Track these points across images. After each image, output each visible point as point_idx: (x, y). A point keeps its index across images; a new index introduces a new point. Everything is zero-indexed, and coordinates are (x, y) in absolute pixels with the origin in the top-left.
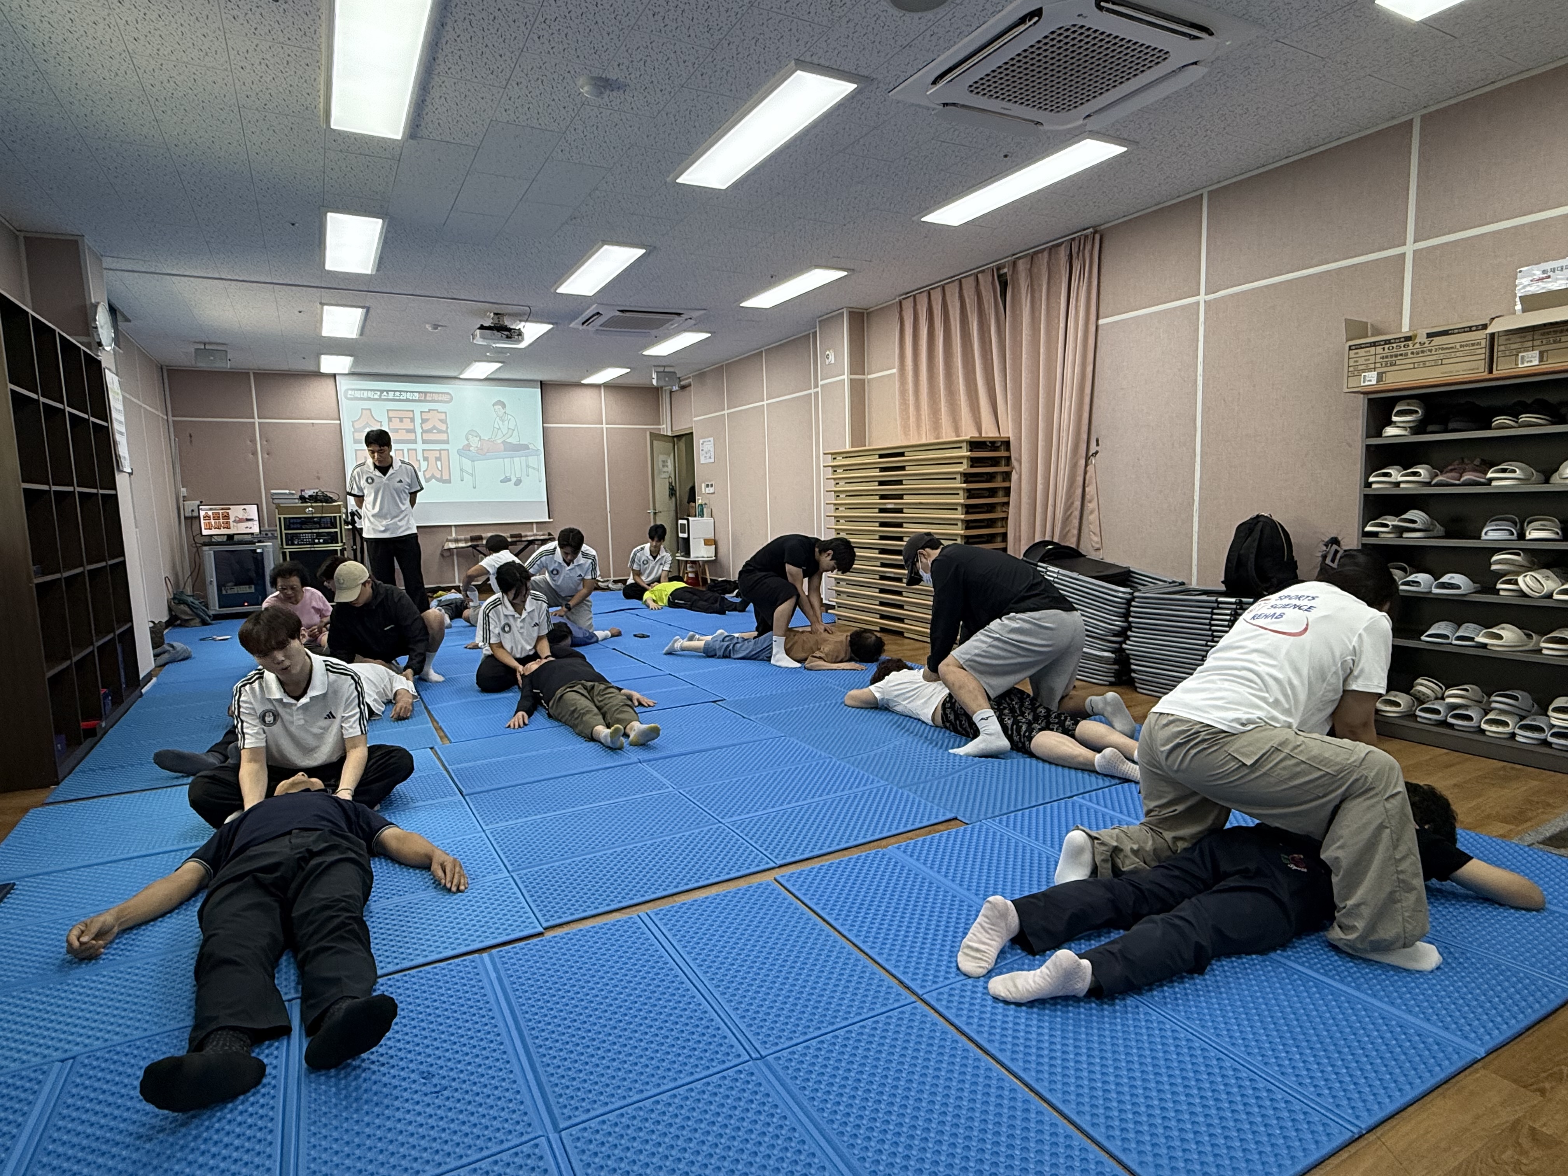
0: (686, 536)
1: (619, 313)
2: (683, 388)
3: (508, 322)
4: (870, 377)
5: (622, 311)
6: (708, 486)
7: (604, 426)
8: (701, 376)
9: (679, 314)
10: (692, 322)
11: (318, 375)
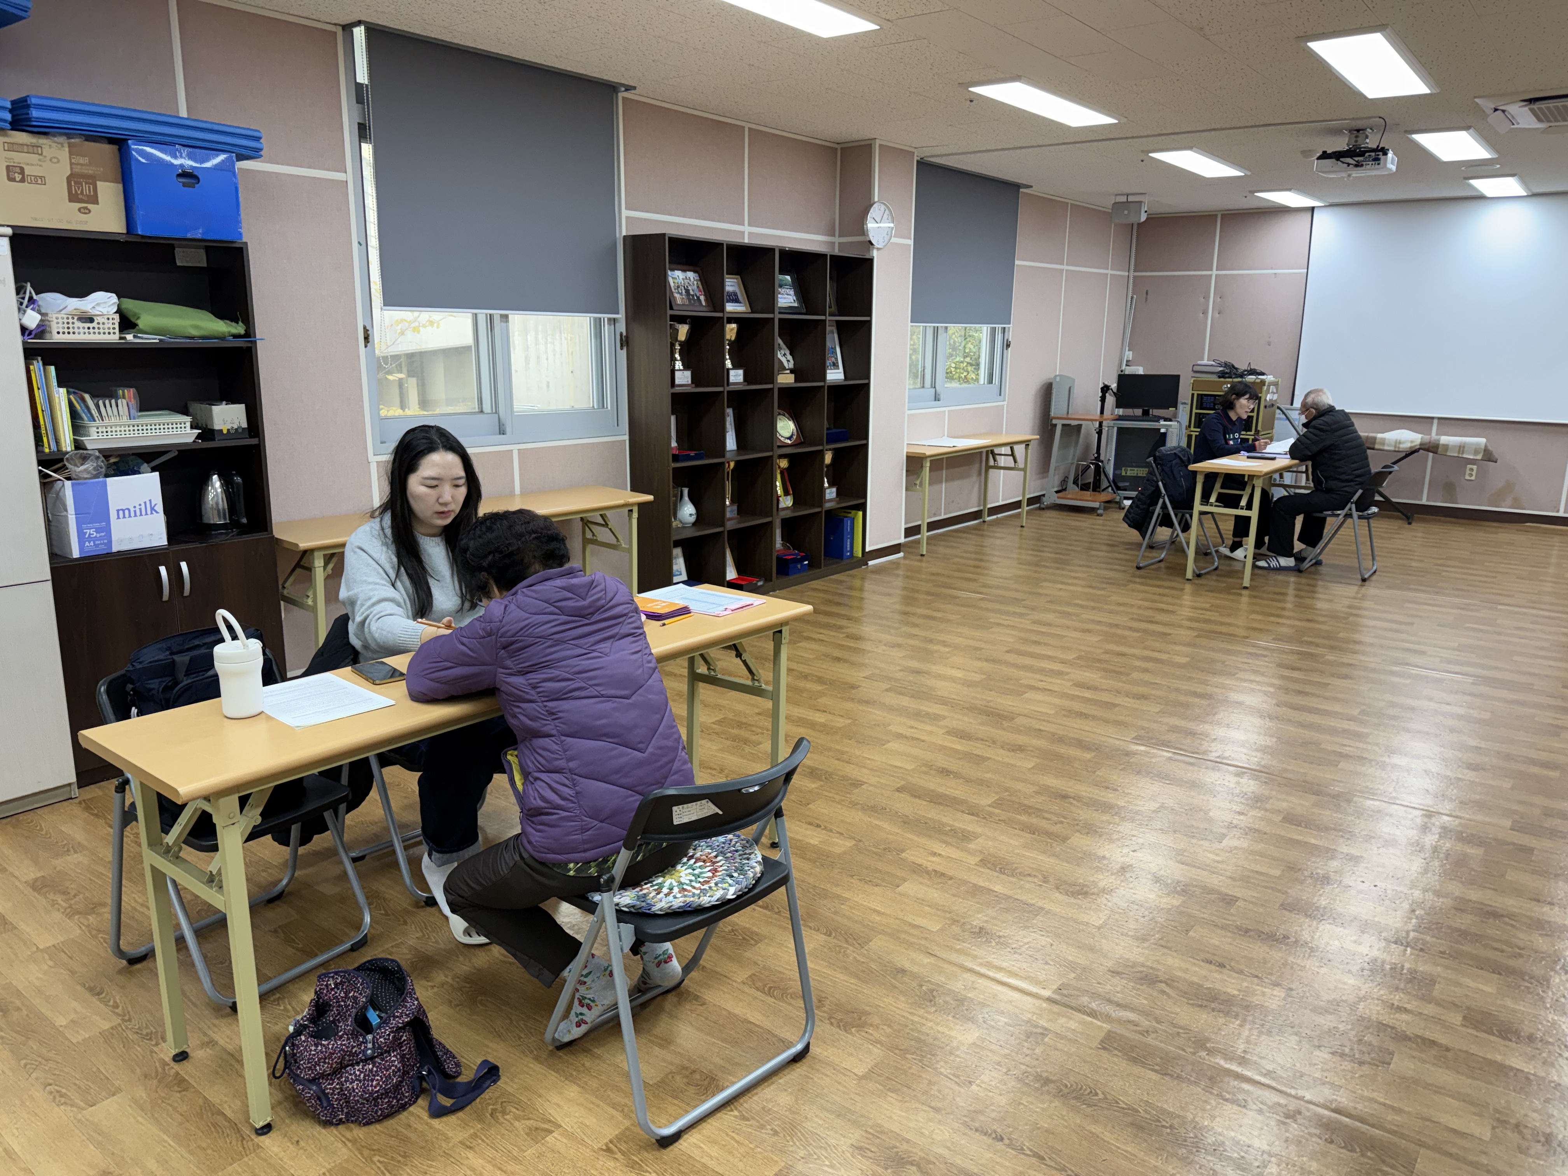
3: (1373, 141)
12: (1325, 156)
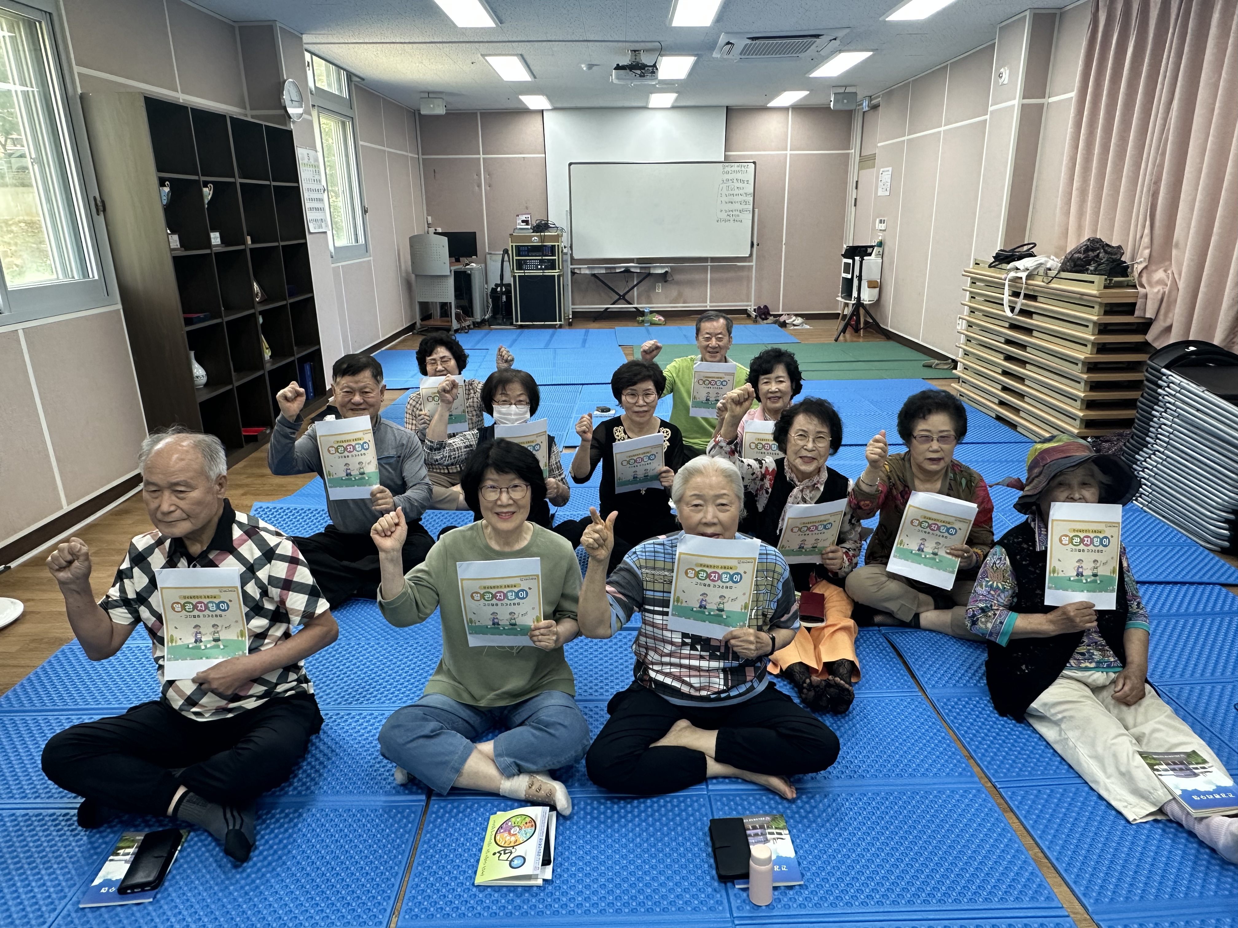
0: (849, 276)
1: (749, 42)
2: (875, 107)
3: (646, 59)
4: (1051, 100)
5: (753, 39)
6: (881, 222)
7: (789, 152)
8: (889, 94)
9: (817, 36)
10: (837, 42)
11: (525, 111)
12: (618, 68)
